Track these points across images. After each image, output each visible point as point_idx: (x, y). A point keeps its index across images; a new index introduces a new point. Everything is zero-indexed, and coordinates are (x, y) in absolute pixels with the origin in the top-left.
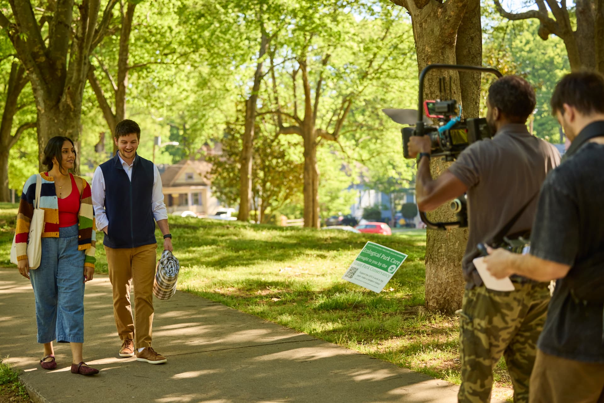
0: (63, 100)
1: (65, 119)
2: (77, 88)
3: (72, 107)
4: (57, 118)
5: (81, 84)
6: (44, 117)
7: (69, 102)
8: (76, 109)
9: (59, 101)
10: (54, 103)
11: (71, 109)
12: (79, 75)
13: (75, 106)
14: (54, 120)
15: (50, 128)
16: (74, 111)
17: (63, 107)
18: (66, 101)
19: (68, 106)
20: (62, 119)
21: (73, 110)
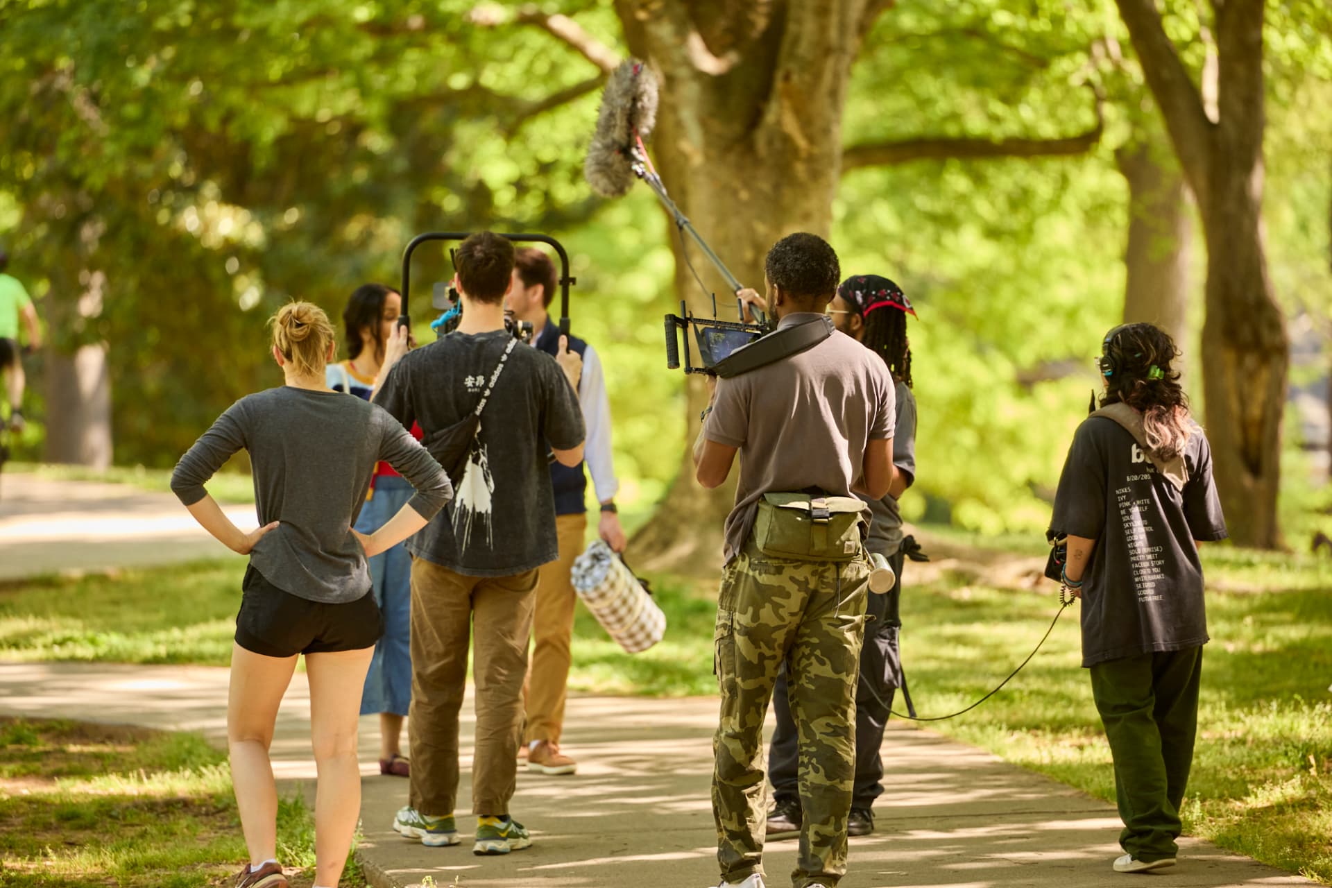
0: (770, 118)
1: (777, 187)
2: (818, 76)
3: (802, 143)
4: (747, 185)
5: (830, 63)
6: (702, 179)
7: (791, 125)
8: (816, 150)
9: (754, 119)
10: (737, 128)
11: (795, 151)
12: (823, 29)
13: (811, 139)
14: (735, 193)
15: (722, 219)
16: (811, 159)
17: (770, 142)
18: (779, 123)
19: (787, 139)
20: (765, 186)
21: (803, 154)
